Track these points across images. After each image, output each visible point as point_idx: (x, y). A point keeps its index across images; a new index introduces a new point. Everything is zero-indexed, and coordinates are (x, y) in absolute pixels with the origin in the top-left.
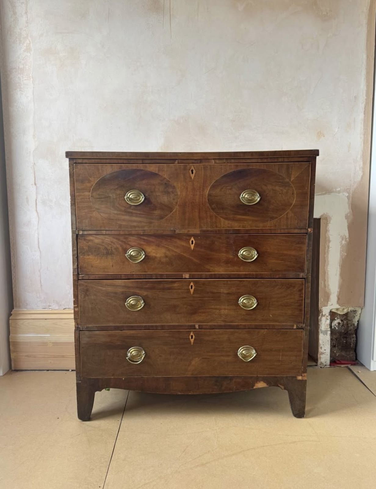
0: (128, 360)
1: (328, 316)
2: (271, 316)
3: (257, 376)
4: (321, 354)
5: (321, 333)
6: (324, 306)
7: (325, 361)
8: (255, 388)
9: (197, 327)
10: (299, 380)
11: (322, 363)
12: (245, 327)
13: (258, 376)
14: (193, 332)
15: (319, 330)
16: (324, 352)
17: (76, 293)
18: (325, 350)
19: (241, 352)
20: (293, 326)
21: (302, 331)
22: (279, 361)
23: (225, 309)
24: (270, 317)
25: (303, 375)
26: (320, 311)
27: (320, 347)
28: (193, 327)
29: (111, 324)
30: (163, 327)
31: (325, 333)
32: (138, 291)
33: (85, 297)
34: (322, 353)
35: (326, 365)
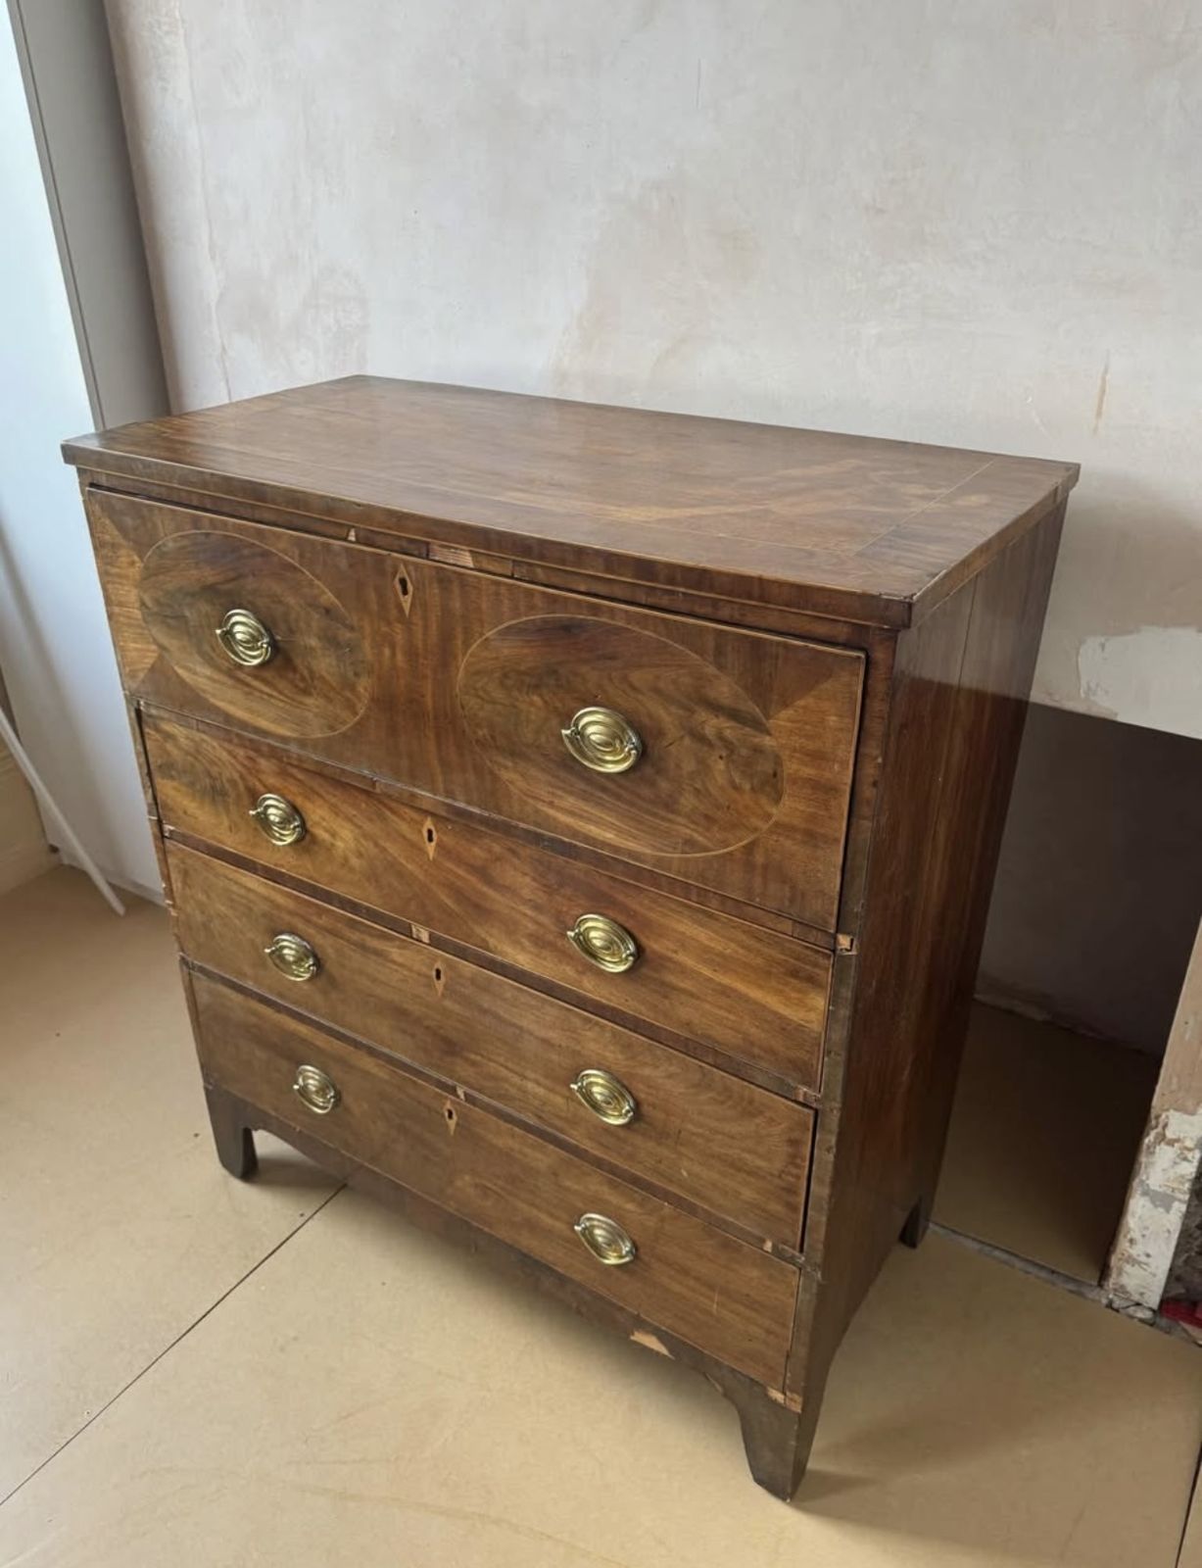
0: (297, 1094)
1: (1189, 1150)
2: (685, 1174)
3: (638, 1315)
4: (1128, 1262)
5: (1145, 1193)
6: (1176, 1110)
7: (1142, 1290)
8: (632, 1338)
9: (460, 1092)
10: (774, 1402)
11: (1121, 1289)
12: (599, 1163)
13: (642, 1315)
14: (452, 1102)
15: (1135, 1183)
16: (1143, 1259)
17: (166, 872)
18: (1148, 1256)
19: (588, 1224)
20: (763, 1241)
21: (794, 1272)
22: (709, 1313)
23: (538, 1083)
24: (681, 1174)
25: (788, 1393)
26: (1153, 1122)
27: (1129, 1237)
28: (453, 1091)
29: (249, 984)
30: (371, 1052)
31: (1163, 1201)
32: (301, 926)
33: (183, 889)
34: (1132, 1261)
35: (1138, 1304)
